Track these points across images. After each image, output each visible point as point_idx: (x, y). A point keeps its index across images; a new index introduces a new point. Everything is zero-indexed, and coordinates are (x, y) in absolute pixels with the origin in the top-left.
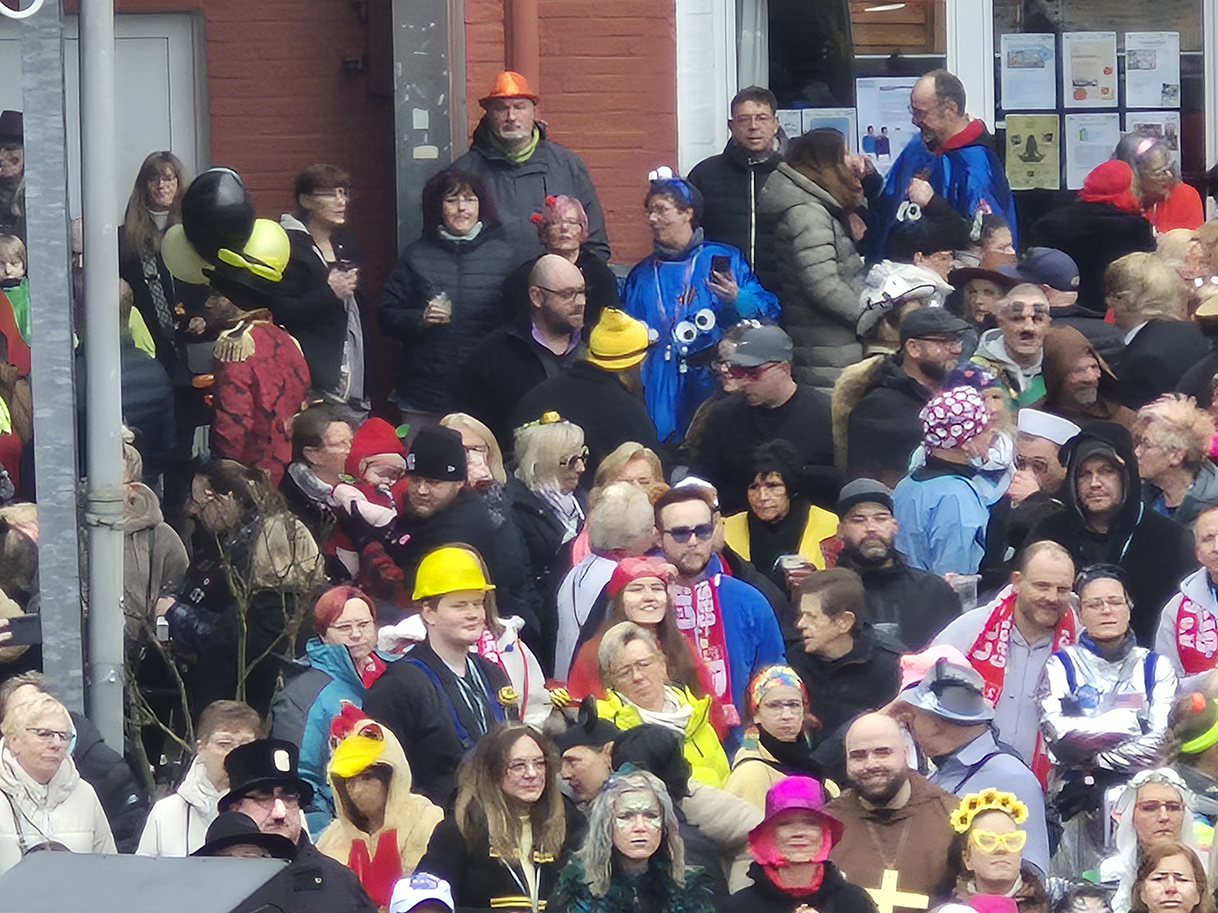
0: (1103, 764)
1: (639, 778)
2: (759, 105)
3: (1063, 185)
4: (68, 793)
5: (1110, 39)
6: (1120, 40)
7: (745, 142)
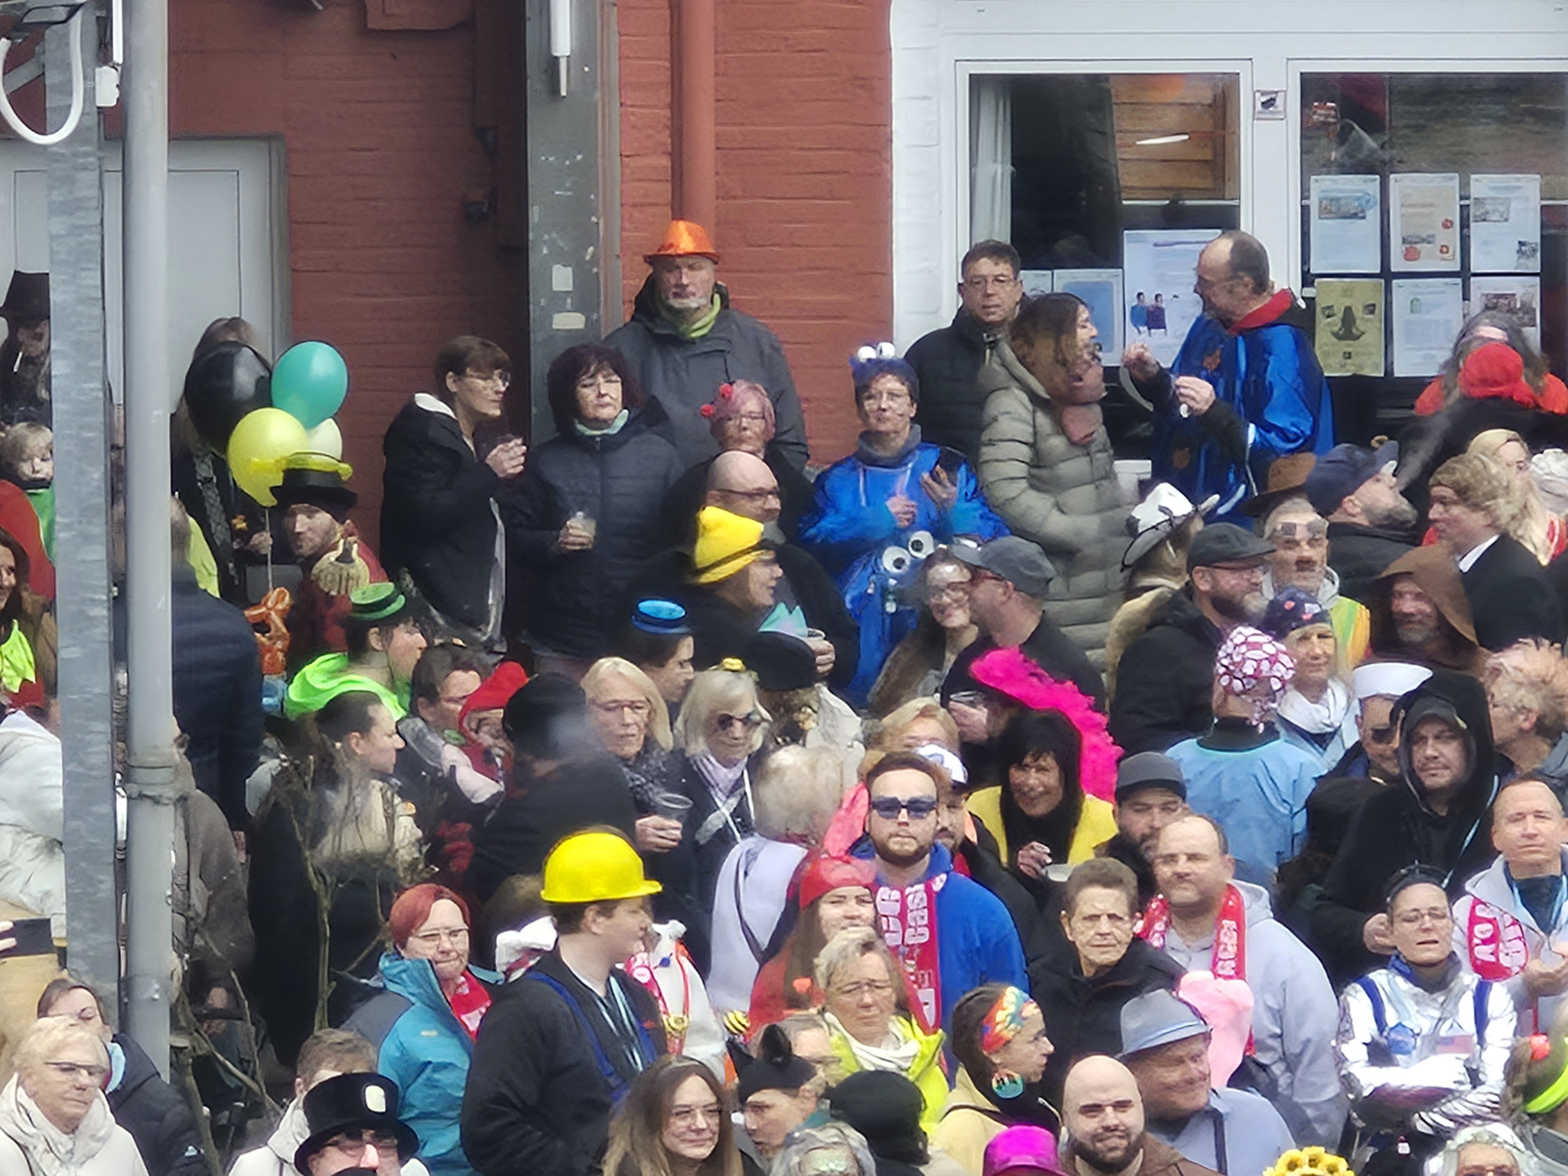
0: (1421, 1127)
1: (834, 1131)
2: (996, 264)
3: (1389, 371)
4: (98, 1145)
5: (1450, 184)
6: (1465, 185)
7: (979, 312)
